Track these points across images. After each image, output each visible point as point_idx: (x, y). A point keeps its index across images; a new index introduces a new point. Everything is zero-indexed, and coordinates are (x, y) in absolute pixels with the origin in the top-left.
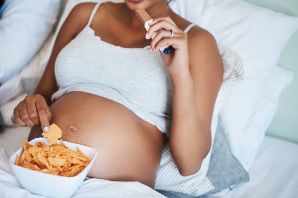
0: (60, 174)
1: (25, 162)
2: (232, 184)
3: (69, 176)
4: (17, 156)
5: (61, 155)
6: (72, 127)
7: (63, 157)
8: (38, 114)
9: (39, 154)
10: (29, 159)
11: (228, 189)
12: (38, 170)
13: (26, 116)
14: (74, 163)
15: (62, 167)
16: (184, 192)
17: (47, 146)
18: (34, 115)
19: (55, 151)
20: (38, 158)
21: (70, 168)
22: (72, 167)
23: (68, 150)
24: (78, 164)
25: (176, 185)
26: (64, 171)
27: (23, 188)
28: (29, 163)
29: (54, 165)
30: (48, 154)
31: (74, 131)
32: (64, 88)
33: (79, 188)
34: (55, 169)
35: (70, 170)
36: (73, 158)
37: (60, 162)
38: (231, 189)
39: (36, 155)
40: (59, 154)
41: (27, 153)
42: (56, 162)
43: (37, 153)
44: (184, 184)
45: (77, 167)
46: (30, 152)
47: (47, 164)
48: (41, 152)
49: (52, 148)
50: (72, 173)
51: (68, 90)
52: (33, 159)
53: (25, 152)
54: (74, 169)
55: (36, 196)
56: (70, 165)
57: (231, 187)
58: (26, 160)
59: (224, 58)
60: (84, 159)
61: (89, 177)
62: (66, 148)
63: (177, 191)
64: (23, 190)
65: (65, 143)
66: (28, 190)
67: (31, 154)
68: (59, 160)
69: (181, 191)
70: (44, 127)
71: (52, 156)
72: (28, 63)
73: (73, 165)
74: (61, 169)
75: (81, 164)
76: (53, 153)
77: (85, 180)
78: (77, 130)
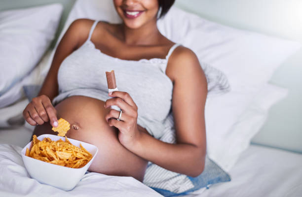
0: (66, 165)
1: (35, 155)
2: (209, 184)
3: (75, 168)
4: (27, 149)
5: (67, 150)
6: (75, 126)
7: (68, 151)
8: (46, 112)
9: (47, 148)
10: (38, 152)
11: (205, 188)
12: (48, 162)
13: (36, 115)
14: (78, 157)
15: (67, 160)
16: (168, 189)
17: (54, 142)
18: (43, 113)
19: (61, 146)
20: (46, 151)
21: (75, 162)
22: (77, 161)
23: (72, 146)
24: (82, 158)
25: (160, 182)
26: (70, 164)
27: (31, 177)
28: (38, 156)
29: (61, 158)
30: (55, 148)
31: (76, 129)
32: (65, 92)
33: (81, 180)
34: (61, 162)
35: (75, 163)
36: (77, 152)
37: (66, 155)
38: (208, 188)
39: (45, 149)
40: (66, 149)
41: (36, 146)
42: (63, 156)
43: (46, 147)
44: (168, 182)
45: (81, 160)
46: (39, 146)
47: (54, 157)
48: (49, 147)
49: (58, 144)
50: (77, 166)
51: (69, 94)
52: (42, 152)
53: (34, 146)
54: (79, 162)
55: (43, 185)
56: (74, 159)
57: (208, 186)
58: (35, 152)
59: (206, 73)
60: (87, 154)
61: (89, 171)
62: (71, 144)
63: (162, 188)
64: (31, 179)
65: (69, 140)
66: (37, 180)
67: (40, 148)
68: (65, 153)
69: (165, 188)
70: (53, 122)
71: (59, 150)
72: (29, 73)
73: (77, 159)
74: (67, 162)
75: (85, 158)
76: (60, 147)
77: (86, 173)
78: (80, 129)
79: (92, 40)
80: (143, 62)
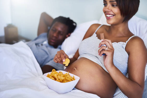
4: (48, 74)
6: (74, 68)
13: (56, 57)
15: (63, 80)
29: (60, 79)
47: (57, 78)
77: (73, 89)
78: (76, 70)
79: (96, 33)
80: (114, 43)
